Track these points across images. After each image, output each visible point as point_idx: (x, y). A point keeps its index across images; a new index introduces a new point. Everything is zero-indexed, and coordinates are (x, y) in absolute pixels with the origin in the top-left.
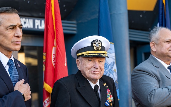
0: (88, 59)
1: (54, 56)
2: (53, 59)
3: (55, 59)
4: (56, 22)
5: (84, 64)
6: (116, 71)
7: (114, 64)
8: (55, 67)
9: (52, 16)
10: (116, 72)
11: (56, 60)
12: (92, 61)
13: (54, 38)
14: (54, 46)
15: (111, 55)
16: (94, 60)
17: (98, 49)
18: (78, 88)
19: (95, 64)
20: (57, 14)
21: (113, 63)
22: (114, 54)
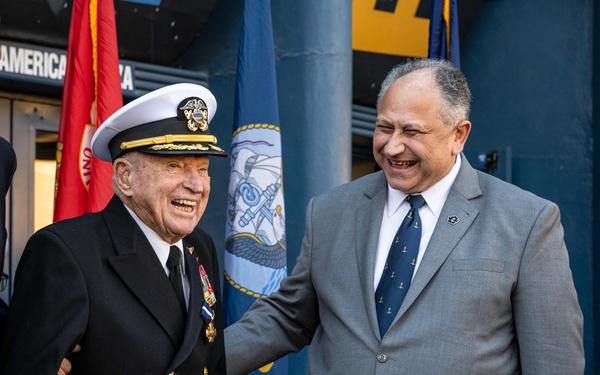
0: (167, 160)
1: (87, 153)
2: (82, 164)
3: (88, 162)
4: (100, 50)
5: (153, 177)
6: (283, 212)
7: (276, 190)
8: (87, 187)
9: (90, 31)
10: (280, 215)
11: (94, 166)
12: (178, 166)
13: (89, 99)
14: (89, 122)
15: (268, 162)
16: (185, 165)
17: (199, 129)
18: (112, 259)
19: (192, 178)
20: (104, 25)
21: (273, 187)
22: (278, 162)
